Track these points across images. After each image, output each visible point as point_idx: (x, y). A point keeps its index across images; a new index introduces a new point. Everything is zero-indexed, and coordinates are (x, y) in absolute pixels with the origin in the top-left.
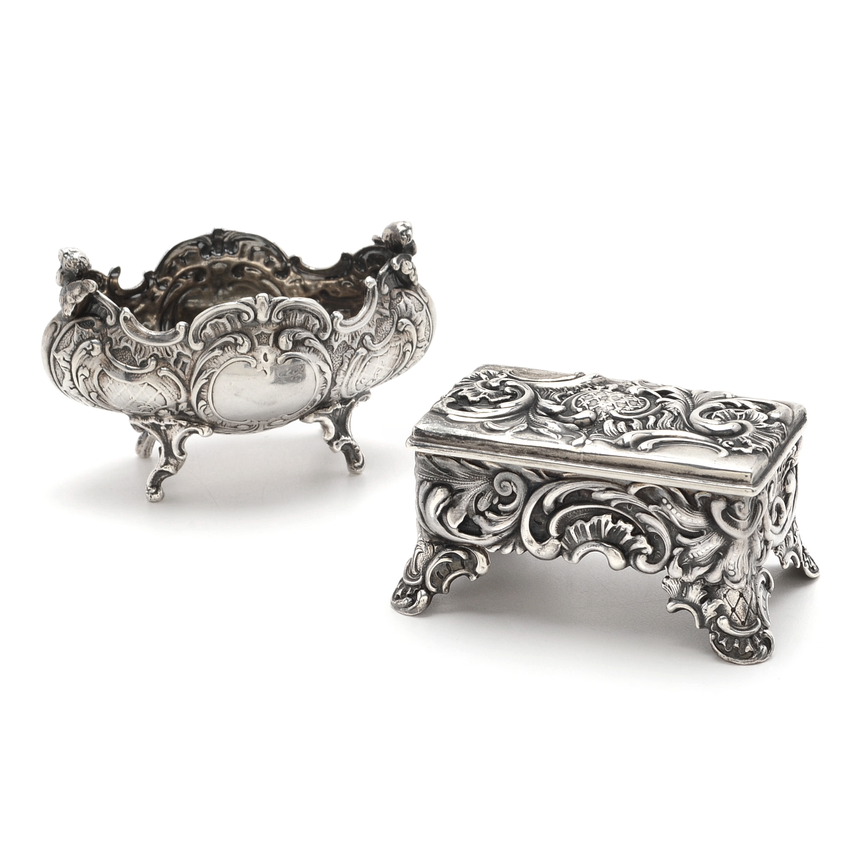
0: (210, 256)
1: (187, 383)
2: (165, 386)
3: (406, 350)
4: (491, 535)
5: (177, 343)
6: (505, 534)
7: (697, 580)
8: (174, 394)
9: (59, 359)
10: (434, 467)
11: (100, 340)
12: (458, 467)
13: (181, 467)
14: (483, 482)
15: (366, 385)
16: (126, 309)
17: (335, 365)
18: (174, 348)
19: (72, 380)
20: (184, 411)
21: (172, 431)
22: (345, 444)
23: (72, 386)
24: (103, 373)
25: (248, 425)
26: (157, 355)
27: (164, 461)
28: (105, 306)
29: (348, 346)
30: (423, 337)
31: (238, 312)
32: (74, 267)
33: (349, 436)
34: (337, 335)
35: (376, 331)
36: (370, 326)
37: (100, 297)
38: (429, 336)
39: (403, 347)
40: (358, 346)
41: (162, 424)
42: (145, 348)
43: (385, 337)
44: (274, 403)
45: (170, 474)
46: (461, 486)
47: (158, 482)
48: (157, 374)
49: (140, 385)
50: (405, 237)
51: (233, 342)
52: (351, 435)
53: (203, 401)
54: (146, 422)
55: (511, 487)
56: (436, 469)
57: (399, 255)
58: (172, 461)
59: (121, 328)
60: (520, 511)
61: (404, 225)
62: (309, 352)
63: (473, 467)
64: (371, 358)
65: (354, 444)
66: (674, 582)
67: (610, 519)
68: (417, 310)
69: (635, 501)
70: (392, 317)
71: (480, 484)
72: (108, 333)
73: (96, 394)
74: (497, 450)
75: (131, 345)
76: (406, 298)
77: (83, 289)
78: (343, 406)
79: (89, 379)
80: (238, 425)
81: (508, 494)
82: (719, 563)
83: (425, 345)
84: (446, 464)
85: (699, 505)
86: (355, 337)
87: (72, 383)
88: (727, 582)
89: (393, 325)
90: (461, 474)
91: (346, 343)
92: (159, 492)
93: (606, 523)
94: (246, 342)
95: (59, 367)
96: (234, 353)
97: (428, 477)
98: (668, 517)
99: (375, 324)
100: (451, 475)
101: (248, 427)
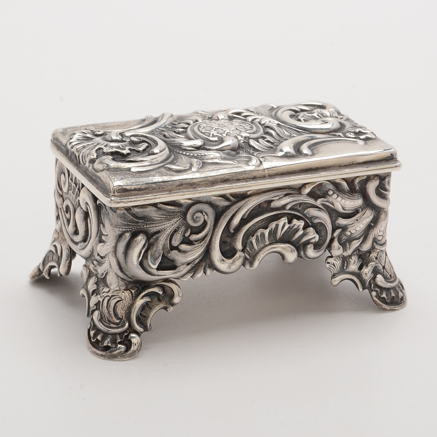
4: (186, 265)
6: (197, 261)
7: (354, 252)
10: (132, 217)
12: (155, 211)
14: (178, 219)
46: (158, 228)
55: (203, 216)
56: (134, 219)
60: (210, 236)
63: (170, 207)
66: (338, 259)
67: (287, 221)
69: (307, 200)
71: (175, 221)
74: (195, 186)
81: (200, 223)
82: (371, 232)
84: (145, 212)
85: (358, 188)
88: (377, 247)
90: (158, 217)
93: (283, 225)
97: (127, 229)
98: (332, 206)
100: (148, 221)
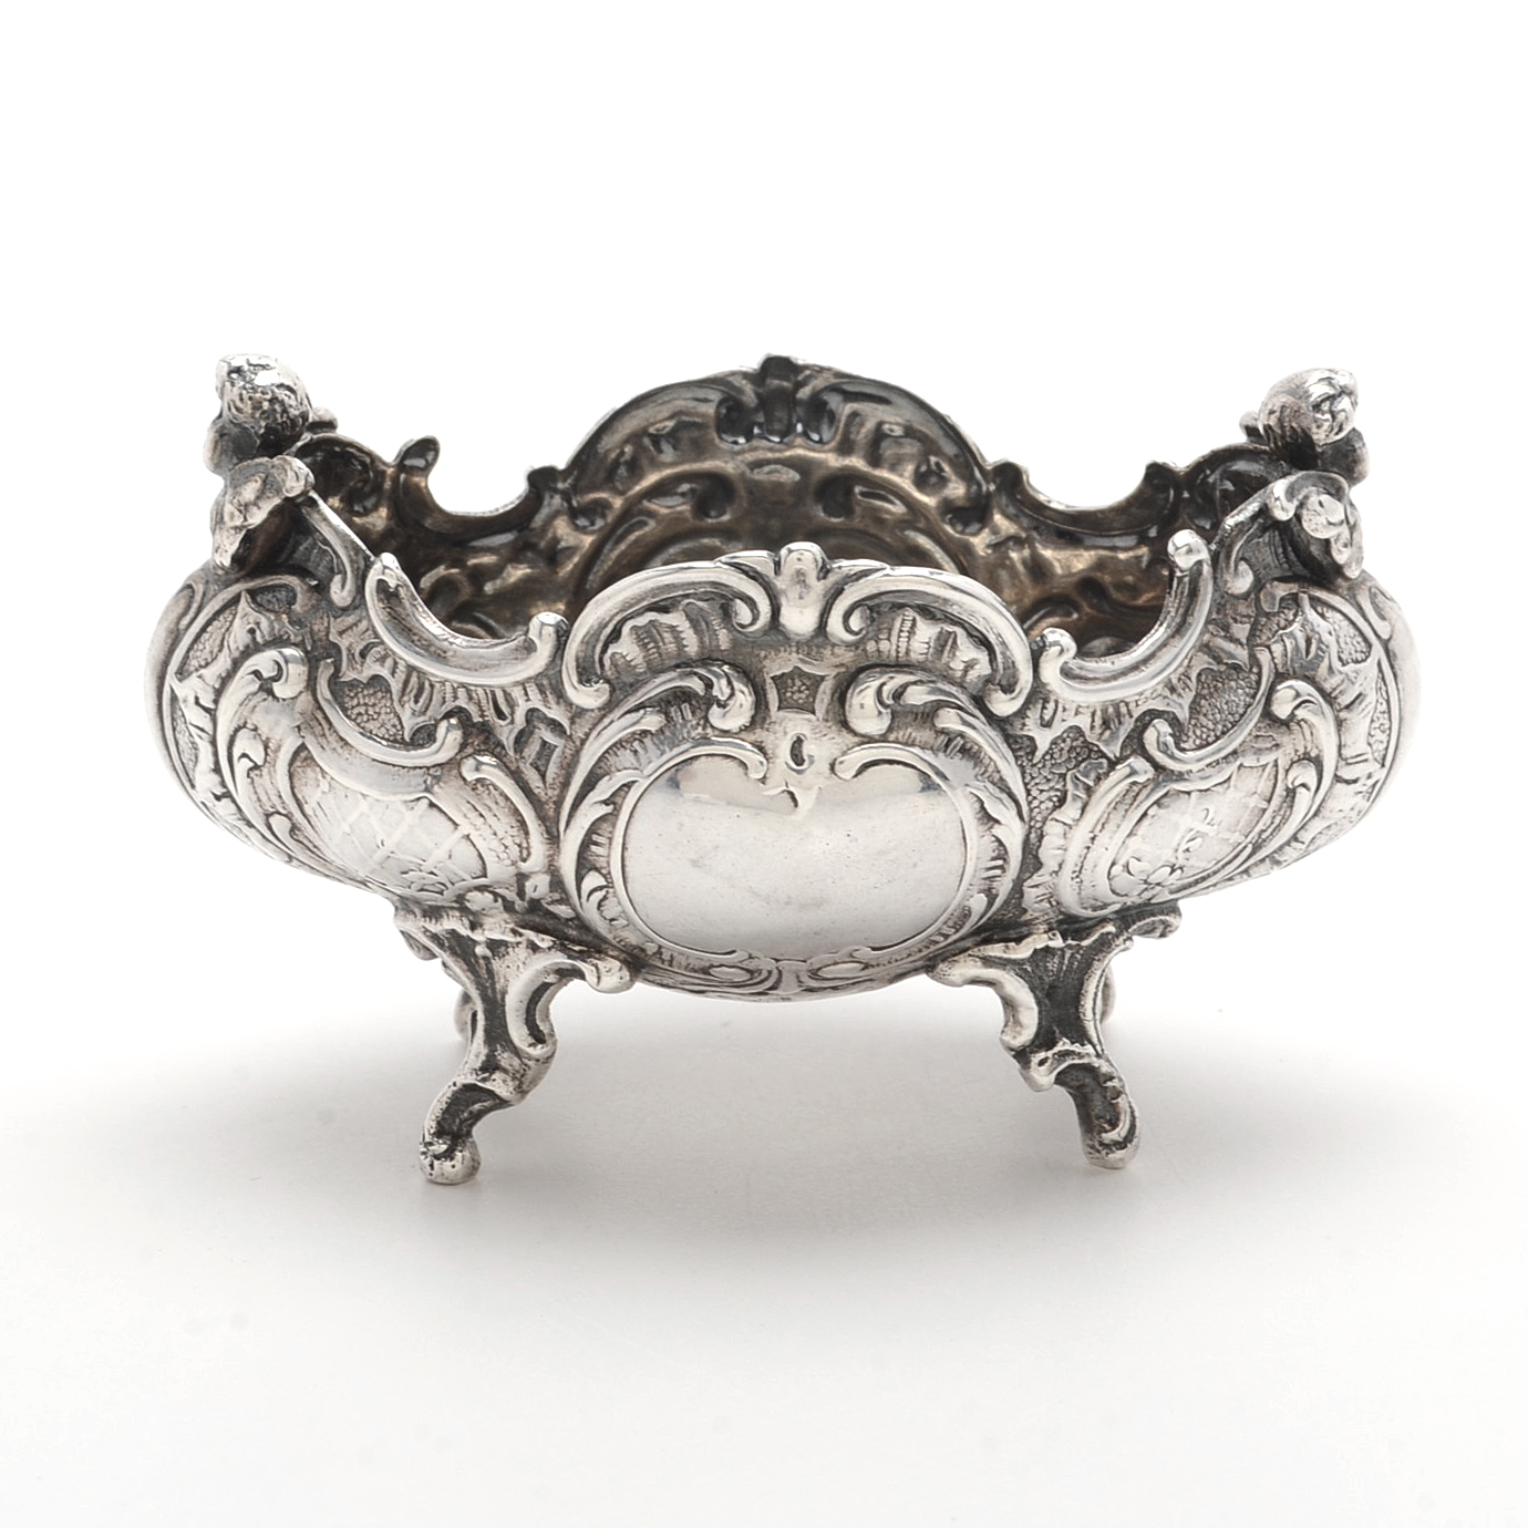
0: (748, 441)
1: (551, 813)
2: (481, 815)
3: (1296, 784)
5: (529, 679)
8: (508, 843)
9: (185, 701)
11: (306, 652)
13: (534, 1082)
15: (1146, 882)
16: (389, 559)
17: (1036, 803)
18: (517, 693)
19: (217, 770)
20: (543, 902)
21: (507, 963)
22: (1071, 1067)
23: (220, 790)
24: (303, 755)
25: (748, 971)
26: (469, 716)
27: (483, 1058)
28: (330, 546)
29: (1087, 744)
30: (1362, 747)
31: (723, 596)
32: (253, 416)
33: (1091, 1042)
34: (1051, 706)
35: (1195, 708)
36: (1173, 690)
37: (319, 512)
38: (1387, 748)
39: (1287, 771)
40: (1121, 753)
41: (477, 936)
42: (432, 686)
43: (1224, 733)
44: (819, 903)
45: (502, 1103)
47: (462, 1122)
48: (460, 774)
49: (406, 802)
50: (1328, 416)
51: (702, 693)
52: (1095, 1040)
53: (597, 874)
54: (434, 927)
57: (1301, 474)
58: (505, 1059)
59: (370, 620)
61: (1329, 381)
62: (946, 750)
64: (1166, 795)
65: (1105, 1068)
68: (1344, 656)
70: (1255, 670)
72: (332, 630)
73: (288, 825)
75: (393, 673)
76: (1312, 615)
77: (269, 486)
78: (1070, 942)
79: (265, 770)
80: (712, 966)
83: (1369, 776)
86: (1114, 721)
87: (216, 778)
89: (1253, 697)
91: (1083, 736)
92: (459, 1154)
94: (738, 693)
95: (183, 726)
96: (700, 730)
99: (1193, 684)
101: (748, 976)
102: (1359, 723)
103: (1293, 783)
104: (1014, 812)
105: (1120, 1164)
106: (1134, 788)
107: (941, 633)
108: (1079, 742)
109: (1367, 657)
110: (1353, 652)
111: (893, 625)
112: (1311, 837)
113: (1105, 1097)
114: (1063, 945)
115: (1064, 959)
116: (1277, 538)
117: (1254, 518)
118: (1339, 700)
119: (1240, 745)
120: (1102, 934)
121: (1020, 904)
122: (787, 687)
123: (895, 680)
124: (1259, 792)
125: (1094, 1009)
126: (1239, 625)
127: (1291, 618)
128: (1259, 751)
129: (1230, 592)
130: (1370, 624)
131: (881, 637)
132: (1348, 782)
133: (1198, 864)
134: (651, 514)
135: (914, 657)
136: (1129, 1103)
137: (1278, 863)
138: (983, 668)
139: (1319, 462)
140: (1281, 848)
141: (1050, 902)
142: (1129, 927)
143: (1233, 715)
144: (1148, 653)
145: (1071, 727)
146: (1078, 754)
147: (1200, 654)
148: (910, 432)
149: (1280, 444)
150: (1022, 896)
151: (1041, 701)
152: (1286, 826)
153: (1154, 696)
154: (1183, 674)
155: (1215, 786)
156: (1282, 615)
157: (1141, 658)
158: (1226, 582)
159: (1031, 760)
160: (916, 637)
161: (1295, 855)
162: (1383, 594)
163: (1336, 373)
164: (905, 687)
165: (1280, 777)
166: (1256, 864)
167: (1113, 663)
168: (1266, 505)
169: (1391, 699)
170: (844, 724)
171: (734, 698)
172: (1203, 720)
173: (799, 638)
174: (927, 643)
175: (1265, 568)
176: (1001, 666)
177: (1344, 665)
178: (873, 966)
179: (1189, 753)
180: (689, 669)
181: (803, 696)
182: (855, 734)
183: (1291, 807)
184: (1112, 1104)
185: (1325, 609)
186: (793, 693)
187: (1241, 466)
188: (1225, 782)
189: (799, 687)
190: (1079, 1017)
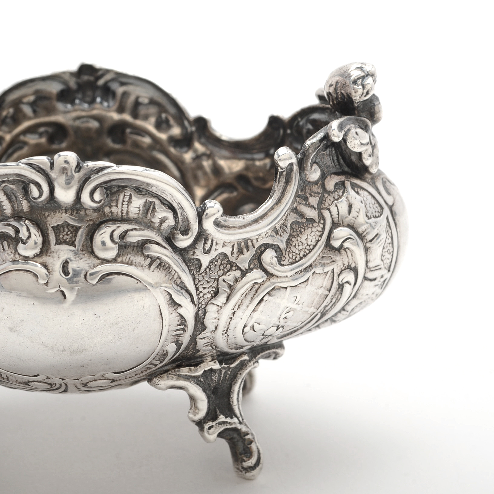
0: (73, 106)
3: (344, 281)
15: (263, 335)
17: (201, 295)
22: (227, 429)
29: (229, 262)
30: (378, 262)
33: (236, 416)
34: (209, 242)
35: (289, 243)
36: (277, 233)
38: (391, 262)
39: (339, 275)
40: (249, 266)
43: (305, 256)
44: (81, 351)
50: (361, 87)
51: (14, 236)
52: (239, 415)
57: (346, 117)
61: (361, 68)
62: (149, 267)
64: (273, 289)
65: (244, 429)
68: (369, 214)
70: (322, 222)
76: (352, 192)
78: (224, 365)
80: (29, 382)
83: (382, 277)
86: (245, 250)
89: (321, 236)
91: (228, 258)
94: (33, 235)
96: (12, 255)
99: (288, 230)
102: (377, 250)
103: (342, 281)
104: (189, 300)
105: (253, 478)
106: (256, 286)
107: (146, 202)
108: (225, 261)
109: (381, 215)
110: (374, 212)
111: (119, 198)
112: (352, 308)
113: (244, 444)
114: (220, 367)
115: (221, 374)
116: (334, 152)
117: (321, 140)
118: (366, 237)
119: (314, 262)
120: (241, 361)
121: (195, 348)
122: (60, 232)
123: (120, 228)
124: (324, 286)
125: (238, 399)
126: (313, 198)
127: (341, 194)
128: (324, 265)
129: (308, 180)
130: (383, 197)
131: (112, 204)
132: (371, 280)
133: (291, 324)
134: (25, 143)
135: (132, 215)
136: (257, 446)
137: (334, 321)
138: (171, 222)
139: (356, 112)
140: (336, 314)
141: (212, 347)
142: (257, 356)
143: (309, 246)
144: (264, 213)
145: (220, 254)
146: (224, 268)
147: (292, 213)
148: (152, 102)
149: (335, 102)
150: (196, 343)
151: (204, 240)
152: (339, 303)
153: (266, 236)
154: (283, 224)
155: (300, 284)
156: (336, 192)
157: (259, 216)
158: (306, 175)
159: (199, 271)
160: (132, 205)
161: (344, 317)
162: (389, 181)
163: (365, 65)
164: (126, 232)
165: (335, 278)
166: (323, 323)
167: (244, 218)
168: (327, 134)
169: (394, 236)
170: (92, 253)
171: (31, 238)
172: (293, 249)
173: (66, 205)
174: (139, 208)
175: (327, 167)
176: (180, 220)
177: (369, 219)
178: (117, 381)
179: (286, 266)
180: (6, 222)
181: (68, 237)
182: (98, 258)
183: (341, 294)
184: (248, 448)
185: (359, 190)
186: (63, 236)
187: (316, 116)
188: (305, 281)
189: (67, 233)
190: (230, 404)
